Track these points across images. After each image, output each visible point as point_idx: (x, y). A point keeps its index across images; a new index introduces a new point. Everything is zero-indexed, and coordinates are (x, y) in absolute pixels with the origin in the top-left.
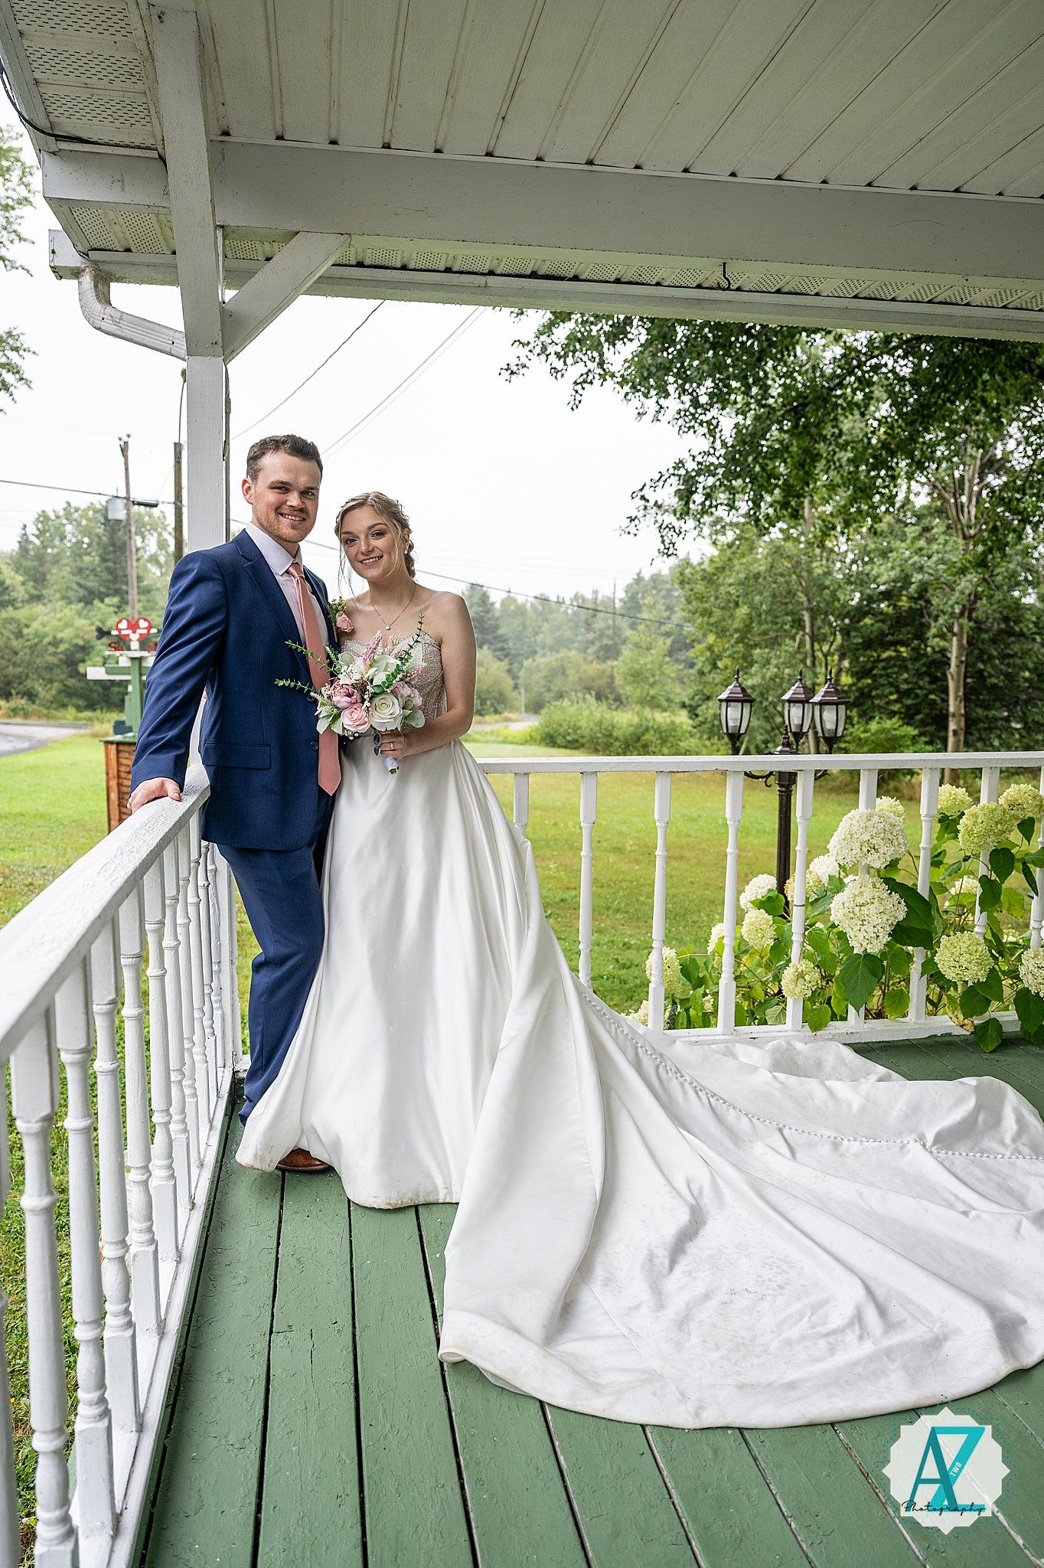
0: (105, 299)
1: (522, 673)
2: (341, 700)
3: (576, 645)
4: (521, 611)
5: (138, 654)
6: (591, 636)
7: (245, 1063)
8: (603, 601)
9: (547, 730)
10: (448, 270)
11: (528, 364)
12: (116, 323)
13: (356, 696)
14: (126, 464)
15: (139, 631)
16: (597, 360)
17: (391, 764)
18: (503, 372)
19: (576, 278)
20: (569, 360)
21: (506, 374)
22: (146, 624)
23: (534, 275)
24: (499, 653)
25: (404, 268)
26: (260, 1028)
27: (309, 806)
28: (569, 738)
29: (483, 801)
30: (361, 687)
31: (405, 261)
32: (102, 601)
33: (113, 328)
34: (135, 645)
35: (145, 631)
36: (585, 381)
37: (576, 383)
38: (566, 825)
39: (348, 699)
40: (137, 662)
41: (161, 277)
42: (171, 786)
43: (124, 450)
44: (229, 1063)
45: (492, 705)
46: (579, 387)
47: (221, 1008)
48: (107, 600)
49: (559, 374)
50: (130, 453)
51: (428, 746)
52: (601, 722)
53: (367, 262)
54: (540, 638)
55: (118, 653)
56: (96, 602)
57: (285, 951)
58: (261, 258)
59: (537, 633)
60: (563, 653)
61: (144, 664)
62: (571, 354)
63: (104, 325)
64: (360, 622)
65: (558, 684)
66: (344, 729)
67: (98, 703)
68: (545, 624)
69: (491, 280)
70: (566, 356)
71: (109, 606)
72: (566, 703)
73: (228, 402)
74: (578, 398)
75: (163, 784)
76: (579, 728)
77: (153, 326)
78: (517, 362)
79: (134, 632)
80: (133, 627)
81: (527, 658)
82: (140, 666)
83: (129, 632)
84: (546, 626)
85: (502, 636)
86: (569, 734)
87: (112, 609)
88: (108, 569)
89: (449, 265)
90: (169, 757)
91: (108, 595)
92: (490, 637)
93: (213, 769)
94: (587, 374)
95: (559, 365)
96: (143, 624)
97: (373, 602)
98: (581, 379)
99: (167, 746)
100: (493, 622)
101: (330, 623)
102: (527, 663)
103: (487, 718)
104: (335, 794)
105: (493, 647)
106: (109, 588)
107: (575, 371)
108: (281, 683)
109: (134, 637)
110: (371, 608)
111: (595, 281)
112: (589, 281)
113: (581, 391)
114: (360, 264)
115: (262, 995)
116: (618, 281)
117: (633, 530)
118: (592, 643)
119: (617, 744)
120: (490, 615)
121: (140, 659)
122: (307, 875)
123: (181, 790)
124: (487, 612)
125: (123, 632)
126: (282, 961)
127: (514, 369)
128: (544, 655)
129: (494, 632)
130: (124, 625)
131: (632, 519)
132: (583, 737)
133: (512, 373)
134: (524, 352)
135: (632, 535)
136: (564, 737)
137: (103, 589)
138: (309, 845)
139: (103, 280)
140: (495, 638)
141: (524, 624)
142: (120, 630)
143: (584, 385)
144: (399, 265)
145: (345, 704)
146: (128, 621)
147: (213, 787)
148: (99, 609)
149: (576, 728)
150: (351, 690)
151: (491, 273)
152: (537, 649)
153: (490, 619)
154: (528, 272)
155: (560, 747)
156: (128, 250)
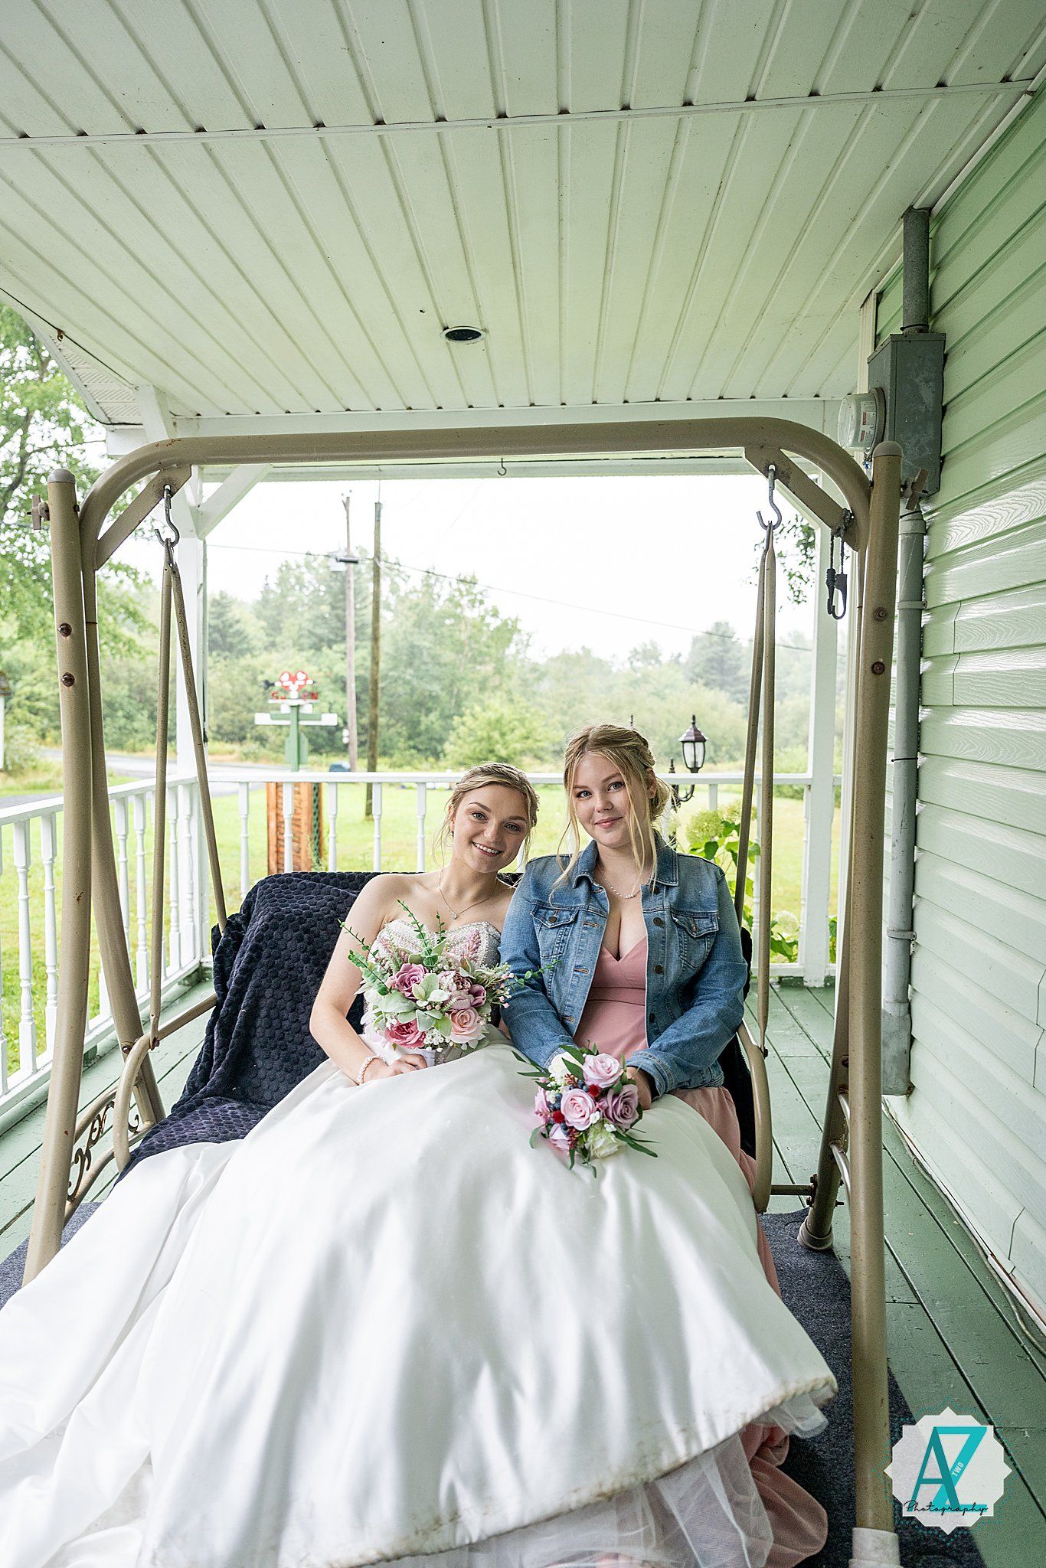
5: (296, 703)
14: (348, 518)
15: (298, 683)
22: (304, 677)
24: (739, 696)
32: (330, 647)
34: (294, 694)
35: (302, 683)
40: (295, 709)
43: (346, 505)
45: (727, 752)
48: (335, 647)
50: (351, 507)
55: (279, 701)
56: (325, 649)
59: (788, 673)
61: (302, 711)
67: (323, 747)
68: (796, 663)
71: (336, 652)
79: (294, 684)
80: (293, 679)
82: (298, 713)
83: (290, 683)
85: (743, 677)
87: (339, 656)
88: (337, 616)
91: (336, 642)
92: (730, 679)
96: (301, 676)
100: (734, 662)
103: (719, 765)
105: (733, 689)
106: (337, 635)
109: (294, 687)
120: (730, 655)
121: (298, 707)
124: (727, 651)
125: (285, 684)
129: (736, 672)
130: (286, 677)
137: (332, 637)
140: (736, 679)
142: (282, 682)
146: (289, 675)
148: (327, 656)
152: (787, 690)
153: (729, 659)
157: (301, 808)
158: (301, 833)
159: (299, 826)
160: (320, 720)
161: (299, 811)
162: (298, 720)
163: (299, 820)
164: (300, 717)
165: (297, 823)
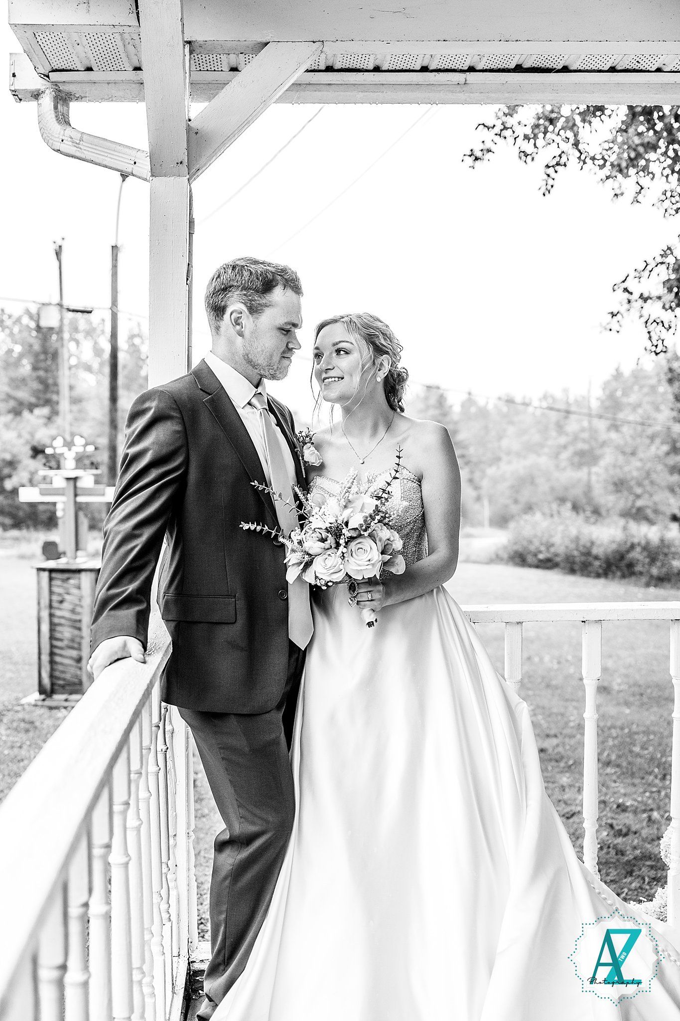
0: (64, 120)
1: (485, 483)
2: (313, 545)
3: (546, 450)
4: (483, 413)
5: (73, 475)
6: (563, 440)
7: (204, 953)
8: (576, 401)
9: (516, 548)
10: (424, 69)
11: (493, 148)
12: (76, 145)
13: (331, 540)
14: (60, 266)
15: (73, 448)
16: (572, 141)
17: (369, 616)
18: (467, 157)
19: (565, 69)
20: (540, 142)
21: (469, 161)
22: (83, 441)
23: (519, 69)
25: (377, 69)
26: (223, 916)
27: (277, 664)
28: (541, 556)
29: (471, 656)
30: (336, 532)
31: (378, 63)
32: (32, 412)
33: (72, 150)
34: (70, 464)
35: (81, 449)
36: (558, 164)
37: (548, 166)
38: (541, 659)
39: (322, 545)
40: (72, 482)
41: (121, 93)
42: (134, 645)
43: (58, 253)
44: (184, 952)
46: (551, 171)
47: (177, 887)
49: (529, 158)
51: (408, 595)
52: (577, 539)
53: (338, 66)
54: (505, 443)
55: (52, 473)
56: (26, 414)
57: (252, 829)
58: (226, 68)
59: (501, 438)
60: (532, 459)
61: (80, 484)
62: (541, 135)
63: (63, 147)
64: (331, 457)
65: (526, 495)
66: (316, 577)
68: (511, 427)
69: (471, 76)
70: (535, 137)
71: (38, 417)
72: (538, 516)
73: (191, 222)
74: (550, 182)
75: (125, 645)
76: (553, 545)
77: (114, 146)
78: (482, 146)
79: (70, 450)
80: (69, 444)
81: (490, 465)
82: (75, 487)
83: (65, 450)
84: (511, 430)
86: (540, 552)
87: (42, 421)
88: (39, 378)
89: (425, 64)
90: (129, 614)
91: (36, 407)
93: (173, 624)
94: (560, 156)
95: (528, 147)
96: (79, 441)
97: (347, 432)
98: (554, 162)
99: (129, 601)
101: (297, 457)
102: (491, 471)
104: (306, 649)
106: (39, 399)
107: (547, 154)
108: (246, 527)
109: (70, 455)
110: (343, 441)
111: (587, 71)
112: (580, 71)
113: (553, 174)
114: (329, 69)
115: (225, 878)
116: (613, 70)
117: (615, 327)
118: (565, 447)
119: (597, 563)
121: (75, 479)
122: (276, 742)
123: (145, 648)
125: (58, 450)
126: (247, 840)
127: (478, 154)
128: (509, 462)
130: (59, 442)
131: (613, 315)
132: (557, 555)
133: (477, 159)
134: (489, 135)
135: (614, 332)
136: (535, 555)
137: (32, 400)
138: (279, 707)
139: (62, 98)
141: (486, 428)
142: (54, 448)
143: (557, 168)
144: (371, 67)
145: (318, 551)
146: (64, 440)
147: (175, 643)
148: (28, 422)
149: (549, 546)
150: (324, 534)
151: (472, 69)
154: (512, 66)
155: (530, 566)
156: (89, 69)
157: (81, 607)
158: (82, 637)
159: (79, 629)
160: (103, 495)
161: (78, 609)
162: (76, 495)
163: (80, 621)
164: (79, 492)
165: (77, 625)
